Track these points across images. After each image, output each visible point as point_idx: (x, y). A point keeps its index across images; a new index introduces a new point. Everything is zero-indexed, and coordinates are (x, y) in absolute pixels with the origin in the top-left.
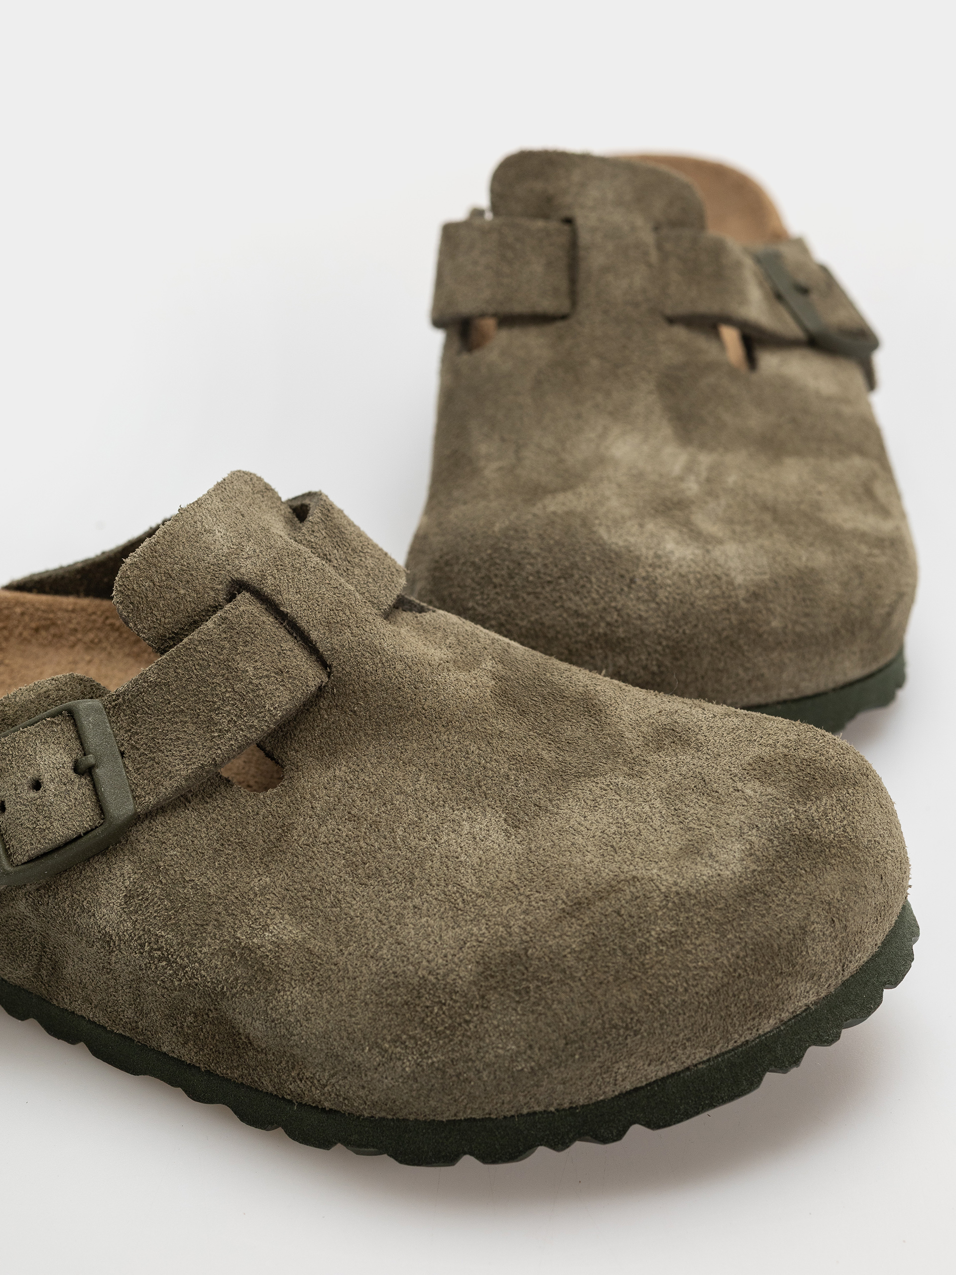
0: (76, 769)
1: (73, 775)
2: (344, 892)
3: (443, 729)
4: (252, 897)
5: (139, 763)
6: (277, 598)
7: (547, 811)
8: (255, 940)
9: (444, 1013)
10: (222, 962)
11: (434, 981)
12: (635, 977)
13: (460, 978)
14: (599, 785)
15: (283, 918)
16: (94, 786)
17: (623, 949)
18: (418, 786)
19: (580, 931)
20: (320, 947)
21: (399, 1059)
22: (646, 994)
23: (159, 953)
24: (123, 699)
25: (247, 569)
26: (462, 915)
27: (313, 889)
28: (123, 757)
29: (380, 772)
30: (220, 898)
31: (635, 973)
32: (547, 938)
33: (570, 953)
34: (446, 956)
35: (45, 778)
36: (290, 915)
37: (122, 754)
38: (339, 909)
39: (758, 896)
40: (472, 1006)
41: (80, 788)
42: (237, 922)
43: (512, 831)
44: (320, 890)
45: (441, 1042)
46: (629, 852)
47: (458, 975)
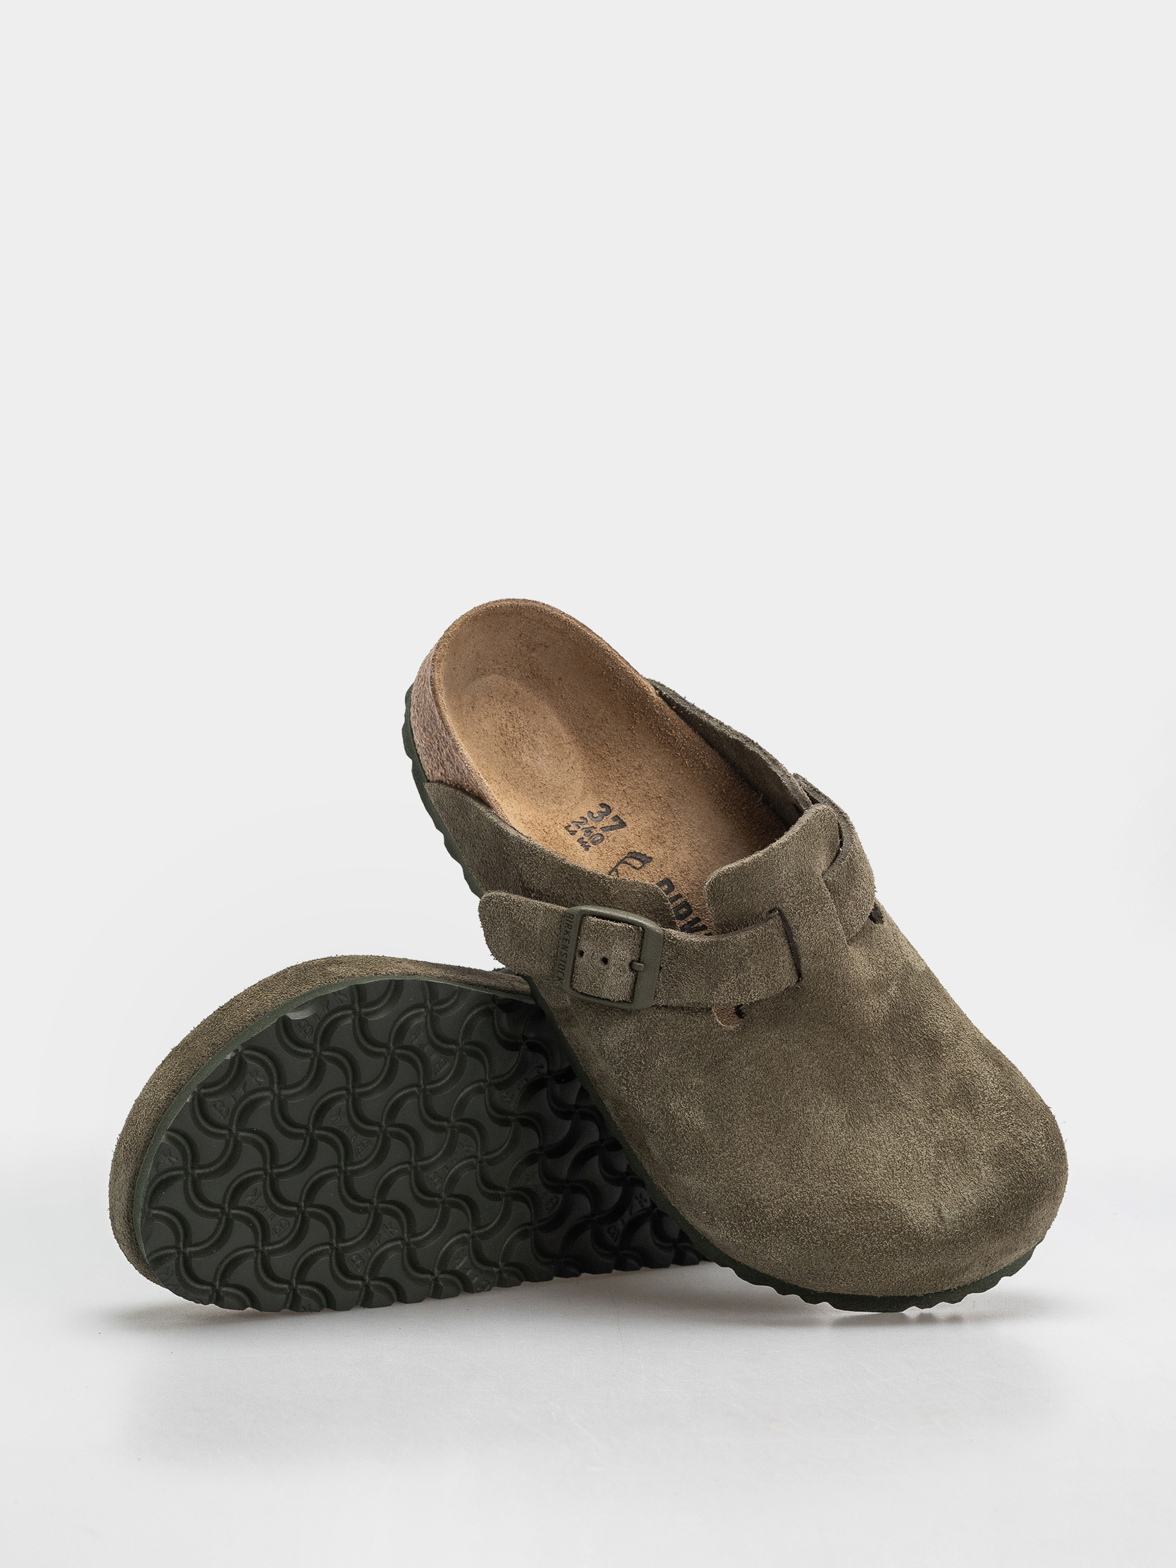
0: (631, 965)
1: (627, 968)
2: (739, 1116)
3: (843, 1039)
4: (689, 1087)
5: (666, 980)
6: (796, 932)
7: (871, 1121)
8: (678, 1114)
9: (754, 1225)
10: (656, 1112)
11: (758, 1206)
12: (863, 1262)
13: (772, 1213)
14: (908, 1118)
15: (699, 1111)
16: (636, 979)
17: (864, 1246)
18: (811, 1066)
19: (847, 1223)
20: (710, 1141)
21: (720, 1229)
22: (863, 1272)
23: (626, 1082)
24: (676, 943)
25: (787, 905)
26: (792, 1173)
27: (724, 1104)
28: (660, 970)
29: (795, 1048)
30: (672, 1077)
31: (863, 1260)
32: (828, 1218)
33: (835, 1234)
34: (771, 1195)
35: (612, 961)
36: (704, 1111)
37: (661, 968)
38: (731, 1125)
39: (952, 1246)
40: (770, 1231)
41: (628, 977)
42: (674, 1096)
43: (846, 1125)
44: (727, 1107)
45: (745, 1236)
46: (900, 1181)
47: (772, 1211)
